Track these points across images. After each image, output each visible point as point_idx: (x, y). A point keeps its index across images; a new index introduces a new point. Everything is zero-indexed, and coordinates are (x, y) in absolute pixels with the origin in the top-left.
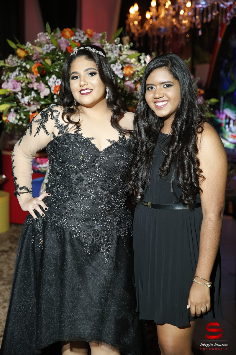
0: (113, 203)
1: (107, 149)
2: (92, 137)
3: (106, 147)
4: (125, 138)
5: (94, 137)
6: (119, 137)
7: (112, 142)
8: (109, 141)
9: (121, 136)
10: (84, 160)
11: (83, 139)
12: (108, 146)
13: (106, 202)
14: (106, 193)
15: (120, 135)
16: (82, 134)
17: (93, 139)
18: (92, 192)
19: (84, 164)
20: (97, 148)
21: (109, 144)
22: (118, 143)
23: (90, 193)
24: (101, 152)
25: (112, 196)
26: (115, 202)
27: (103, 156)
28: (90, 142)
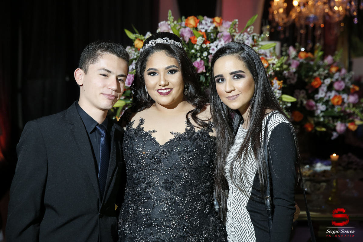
0: (180, 205)
1: (169, 142)
2: (153, 130)
3: (168, 141)
4: (195, 130)
5: (156, 130)
6: (186, 129)
7: (176, 134)
8: (173, 133)
9: (189, 128)
10: (143, 155)
11: (142, 134)
12: (170, 139)
13: (169, 204)
14: (169, 193)
15: (188, 126)
16: (143, 128)
17: (154, 132)
18: (153, 193)
19: (143, 160)
20: (157, 142)
21: (173, 137)
22: (183, 135)
23: (151, 194)
24: (162, 146)
25: (177, 197)
26: (183, 204)
27: (164, 151)
28: (150, 136)
